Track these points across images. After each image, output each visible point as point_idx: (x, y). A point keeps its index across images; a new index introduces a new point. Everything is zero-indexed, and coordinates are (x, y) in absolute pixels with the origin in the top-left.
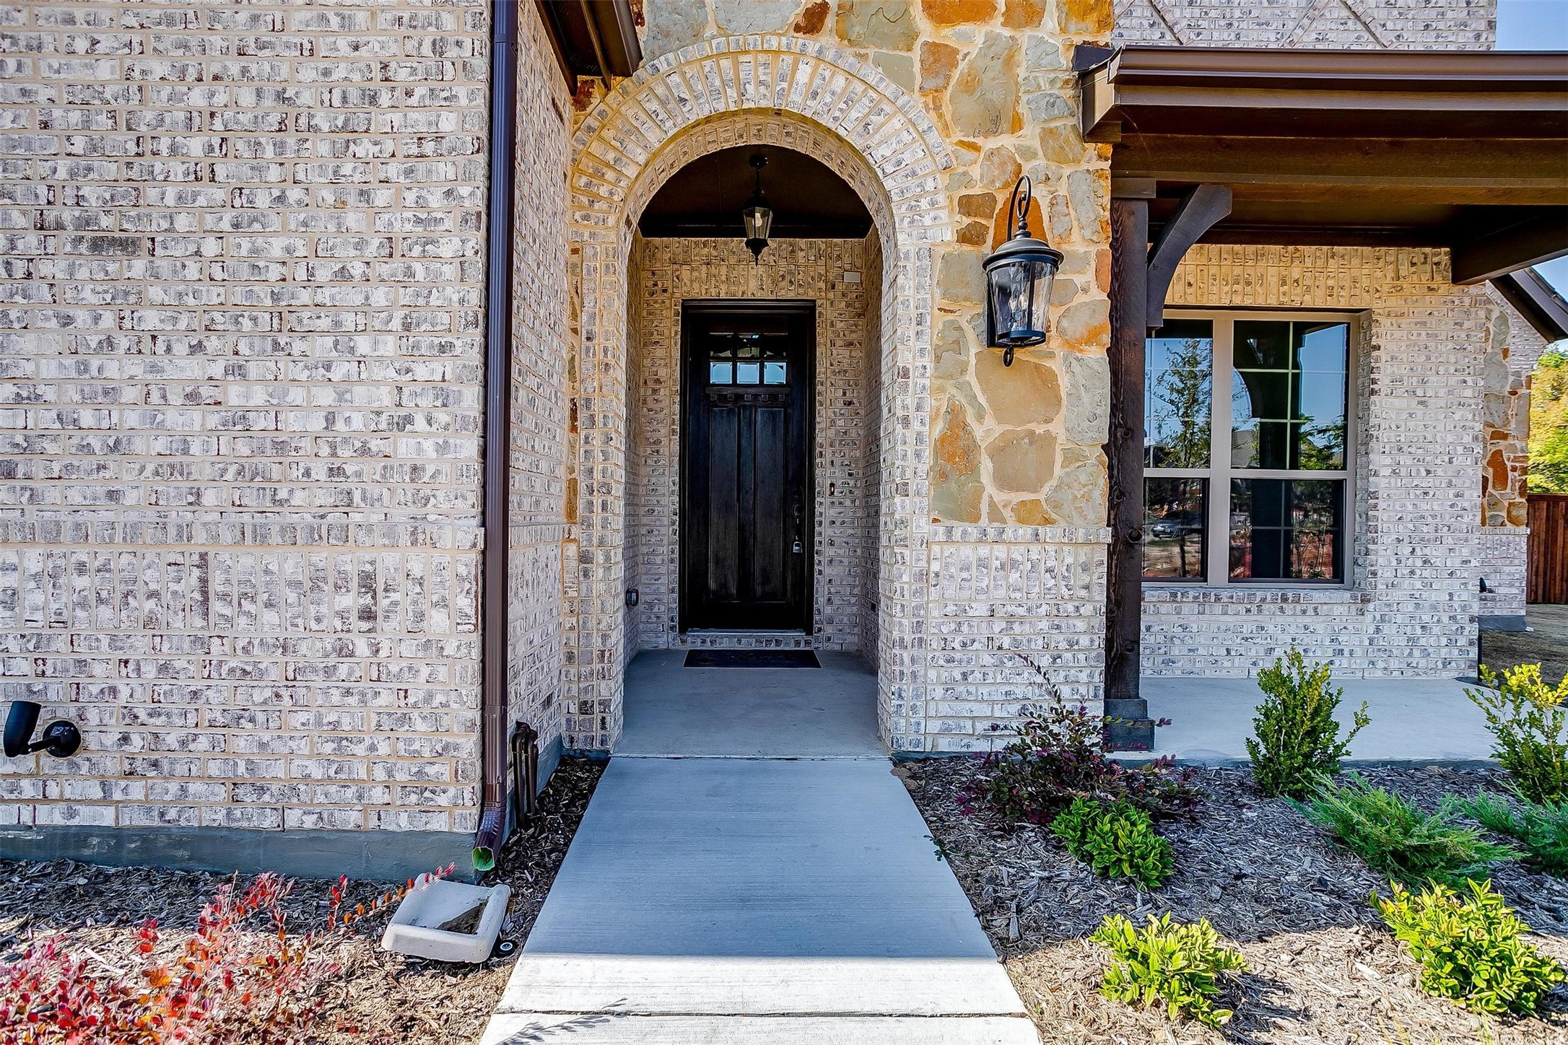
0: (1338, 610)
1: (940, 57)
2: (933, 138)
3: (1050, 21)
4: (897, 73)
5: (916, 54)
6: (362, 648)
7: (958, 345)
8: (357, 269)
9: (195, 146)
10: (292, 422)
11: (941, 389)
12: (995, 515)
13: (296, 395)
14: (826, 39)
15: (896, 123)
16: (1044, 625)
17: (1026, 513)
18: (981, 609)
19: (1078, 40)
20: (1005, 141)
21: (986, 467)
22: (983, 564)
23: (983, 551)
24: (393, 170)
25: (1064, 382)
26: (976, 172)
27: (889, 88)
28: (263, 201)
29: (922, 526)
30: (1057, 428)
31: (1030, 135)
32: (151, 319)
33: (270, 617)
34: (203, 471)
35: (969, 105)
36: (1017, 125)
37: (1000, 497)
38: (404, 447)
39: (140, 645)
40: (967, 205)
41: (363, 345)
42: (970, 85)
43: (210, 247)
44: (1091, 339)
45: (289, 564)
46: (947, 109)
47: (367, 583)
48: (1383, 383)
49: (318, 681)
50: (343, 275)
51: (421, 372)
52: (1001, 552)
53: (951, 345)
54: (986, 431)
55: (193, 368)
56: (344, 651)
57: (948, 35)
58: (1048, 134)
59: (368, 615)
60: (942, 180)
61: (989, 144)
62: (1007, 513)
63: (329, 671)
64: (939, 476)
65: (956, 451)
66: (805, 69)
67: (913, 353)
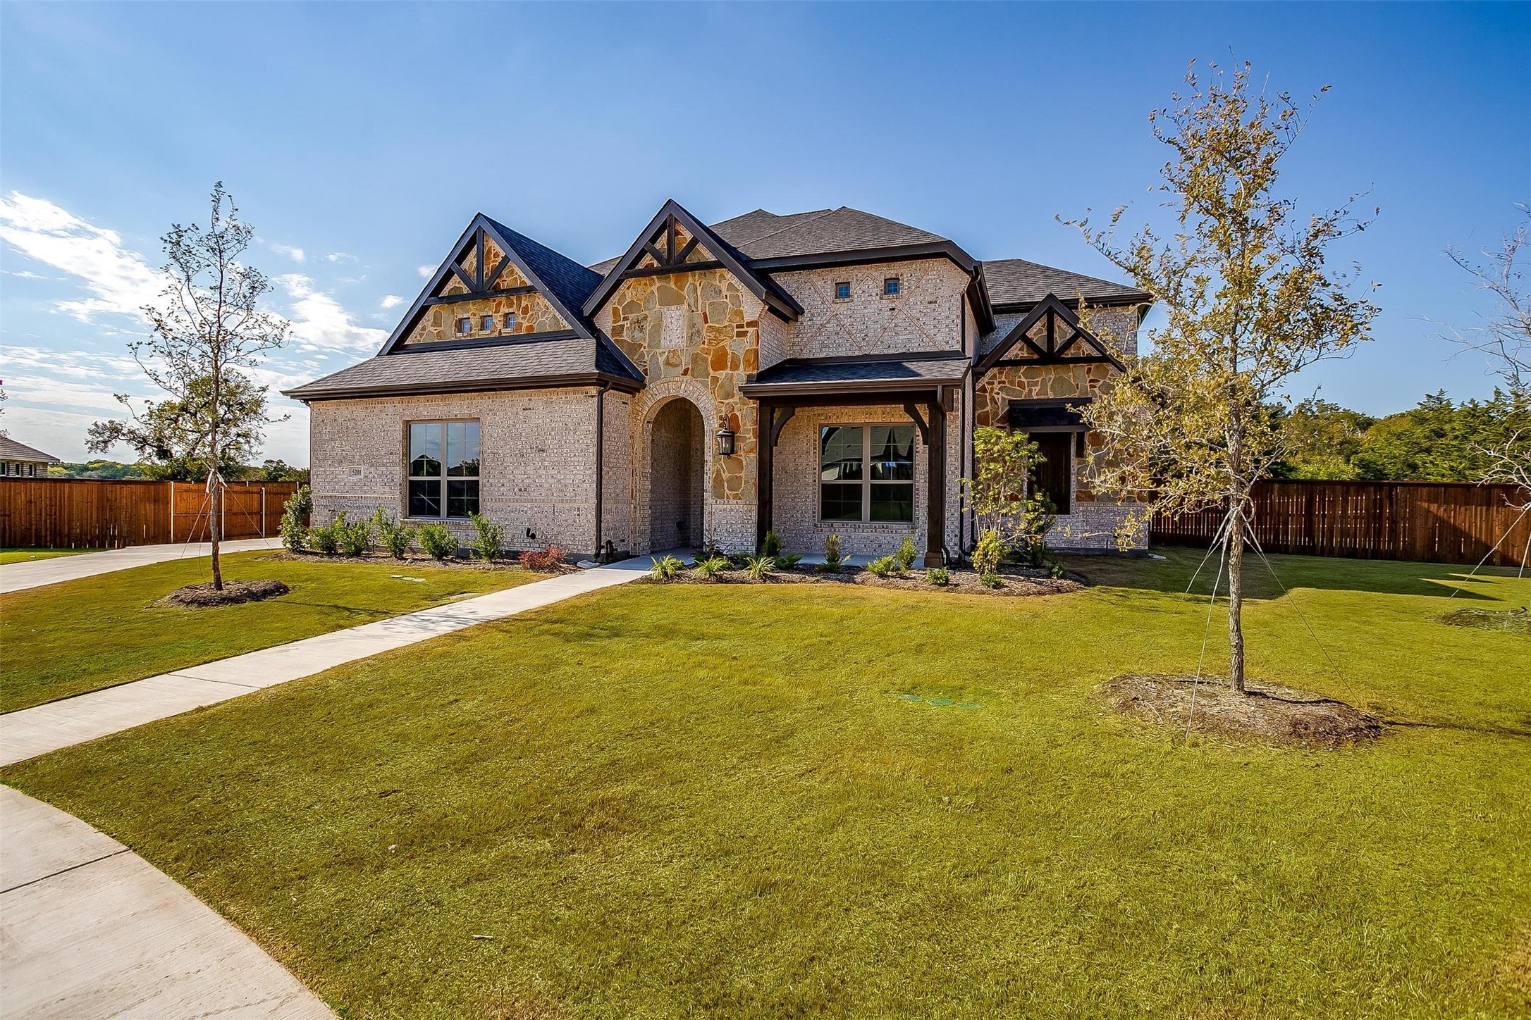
0: (904, 531)
1: (715, 379)
2: (713, 401)
3: (741, 369)
4: (705, 384)
5: (709, 379)
6: (578, 521)
7: (720, 454)
8: (577, 455)
9: (553, 433)
10: (568, 481)
11: (715, 465)
12: (728, 497)
13: (568, 476)
14: (688, 377)
15: (704, 397)
16: (740, 526)
17: (735, 497)
18: (724, 522)
19: (748, 373)
20: (731, 400)
21: (726, 484)
22: (725, 510)
23: (725, 506)
24: (582, 437)
25: (744, 462)
26: (723, 409)
27: (702, 389)
29: (712, 501)
30: (742, 475)
31: (736, 399)
32: (546, 464)
33: (564, 515)
34: (554, 490)
35: (722, 392)
36: (733, 396)
37: (729, 493)
38: (584, 485)
40: (721, 418)
41: (578, 468)
42: (722, 386)
43: (555, 451)
44: (751, 451)
45: (567, 506)
46: (716, 393)
47: (578, 509)
49: (571, 527)
50: (575, 455)
52: (729, 507)
53: (717, 454)
54: (725, 475)
55: (553, 472)
56: (575, 521)
57: (717, 374)
59: (578, 515)
60: (716, 412)
61: (727, 401)
62: (731, 497)
63: (573, 525)
64: (714, 487)
65: (718, 480)
66: (683, 385)
67: (708, 457)
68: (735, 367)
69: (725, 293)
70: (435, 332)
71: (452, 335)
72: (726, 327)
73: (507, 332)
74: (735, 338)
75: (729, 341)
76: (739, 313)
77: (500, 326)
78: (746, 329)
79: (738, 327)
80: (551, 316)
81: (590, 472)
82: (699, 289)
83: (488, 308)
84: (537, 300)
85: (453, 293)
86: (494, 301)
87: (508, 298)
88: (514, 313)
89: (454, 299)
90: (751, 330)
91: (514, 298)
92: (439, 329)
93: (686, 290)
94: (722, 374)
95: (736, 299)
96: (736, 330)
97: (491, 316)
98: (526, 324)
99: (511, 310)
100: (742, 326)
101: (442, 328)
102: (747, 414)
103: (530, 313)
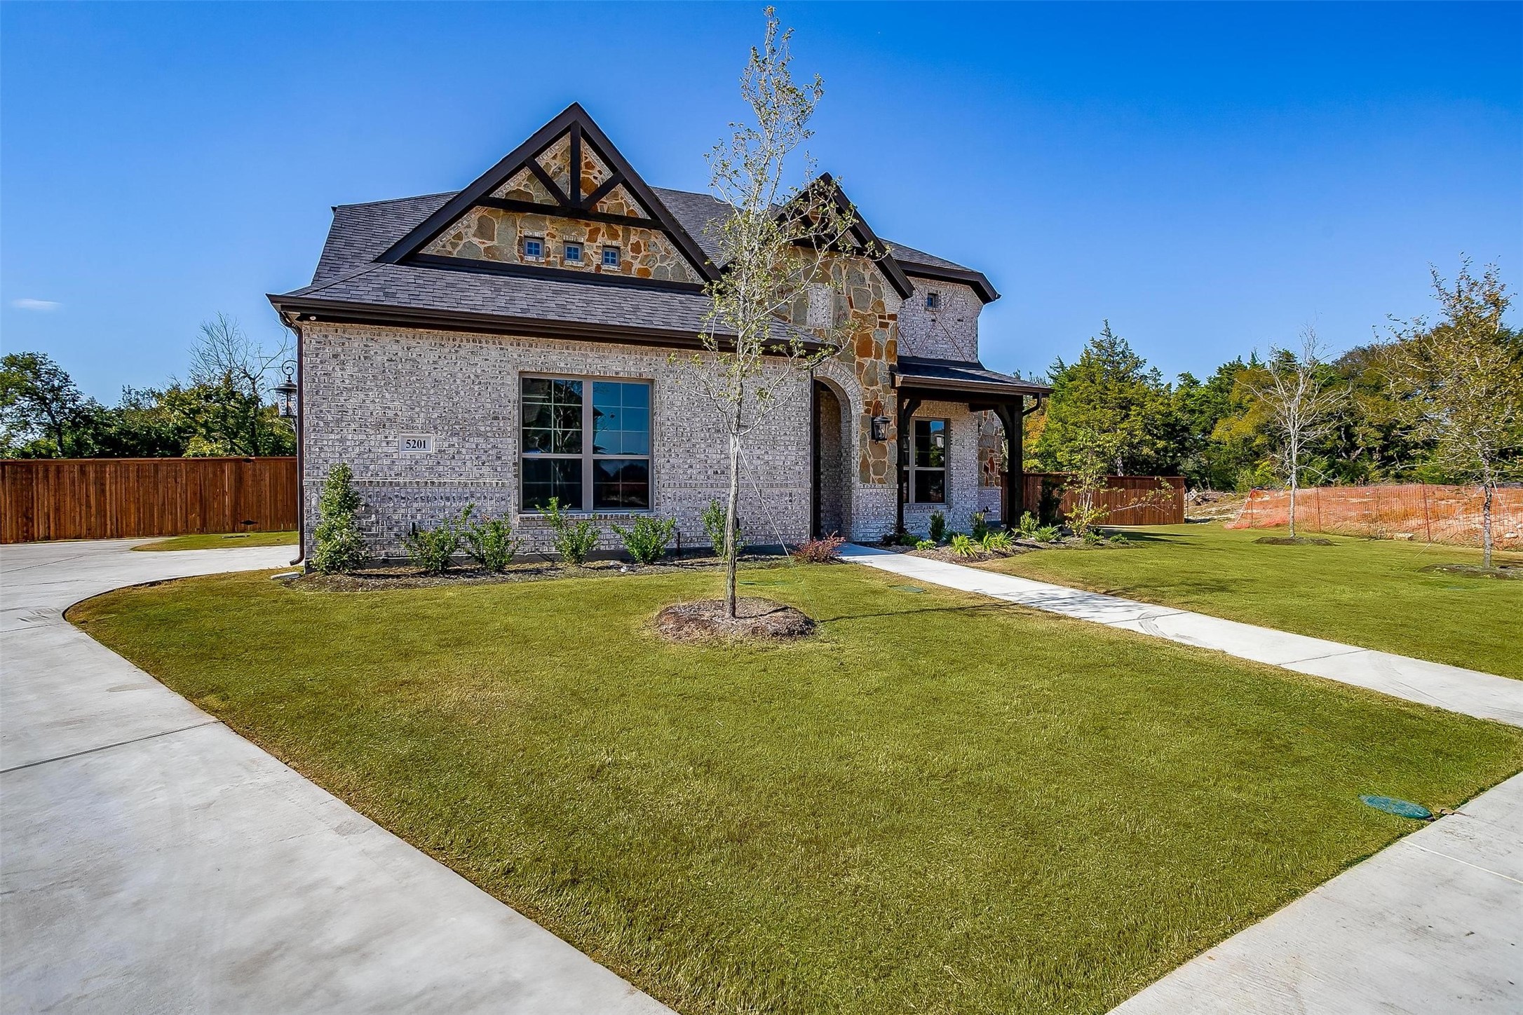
1: (860, 366)
2: (860, 386)
3: (884, 358)
4: (852, 370)
5: (855, 365)
6: (790, 508)
7: (865, 439)
8: (788, 433)
10: (777, 463)
11: (862, 450)
12: (873, 482)
13: (778, 458)
15: (852, 382)
16: (884, 509)
17: (880, 481)
18: (870, 505)
19: (890, 363)
20: (875, 388)
21: (871, 468)
22: (871, 493)
23: (871, 491)
24: (794, 414)
25: (888, 449)
26: (868, 395)
27: (849, 373)
28: (771, 418)
29: (858, 484)
30: (886, 460)
31: (880, 386)
33: (773, 502)
34: (760, 472)
35: (867, 379)
36: (877, 384)
37: (874, 477)
38: (797, 468)
39: (749, 507)
40: (867, 404)
41: (790, 448)
42: (867, 373)
43: (761, 427)
44: (894, 438)
45: (776, 491)
46: (862, 379)
47: (791, 495)
48: (953, 442)
49: (782, 514)
50: (785, 434)
51: (800, 453)
52: (875, 491)
53: (863, 439)
54: (871, 460)
55: (758, 452)
56: (786, 508)
57: (862, 360)
58: (883, 386)
59: (790, 501)
60: (862, 397)
61: (871, 388)
62: (876, 481)
63: (784, 513)
64: (861, 472)
65: (865, 465)
66: (831, 367)
67: (856, 441)
68: (878, 356)
69: (868, 282)
70: (482, 247)
71: (512, 255)
72: (869, 315)
73: (610, 269)
74: (878, 327)
75: (874, 329)
76: (881, 304)
77: (596, 260)
78: (887, 321)
79: (880, 317)
80: (674, 263)
81: (803, 453)
82: (844, 273)
83: (580, 232)
84: (653, 239)
85: (513, 198)
86: (587, 225)
87: (609, 227)
88: (618, 248)
89: (516, 206)
90: (892, 322)
91: (619, 229)
92: (489, 243)
93: (831, 270)
94: (867, 361)
95: (877, 290)
96: (878, 320)
97: (582, 244)
98: (637, 265)
99: (614, 243)
100: (883, 317)
101: (495, 243)
102: (889, 401)
103: (643, 253)
